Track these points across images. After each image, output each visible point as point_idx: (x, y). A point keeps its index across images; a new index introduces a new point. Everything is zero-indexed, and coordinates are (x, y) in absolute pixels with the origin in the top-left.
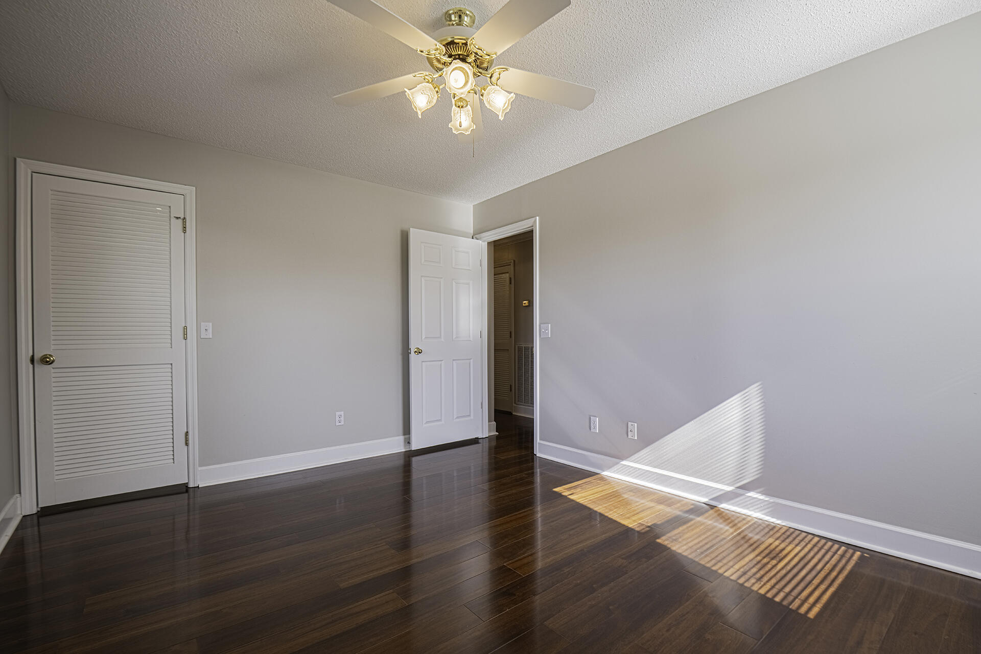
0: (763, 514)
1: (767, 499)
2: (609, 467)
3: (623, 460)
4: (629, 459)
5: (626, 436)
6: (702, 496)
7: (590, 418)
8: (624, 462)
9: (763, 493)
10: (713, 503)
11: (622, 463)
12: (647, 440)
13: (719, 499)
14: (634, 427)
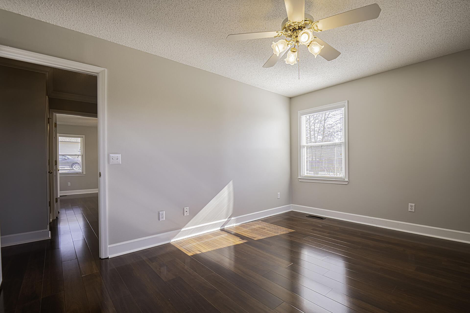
0: (235, 224)
1: (235, 218)
2: (173, 237)
3: (181, 229)
4: (185, 227)
5: (183, 215)
6: (218, 227)
7: (159, 213)
8: (183, 230)
9: (234, 217)
10: (222, 228)
11: (182, 230)
12: (194, 213)
13: (223, 226)
14: (187, 209)
